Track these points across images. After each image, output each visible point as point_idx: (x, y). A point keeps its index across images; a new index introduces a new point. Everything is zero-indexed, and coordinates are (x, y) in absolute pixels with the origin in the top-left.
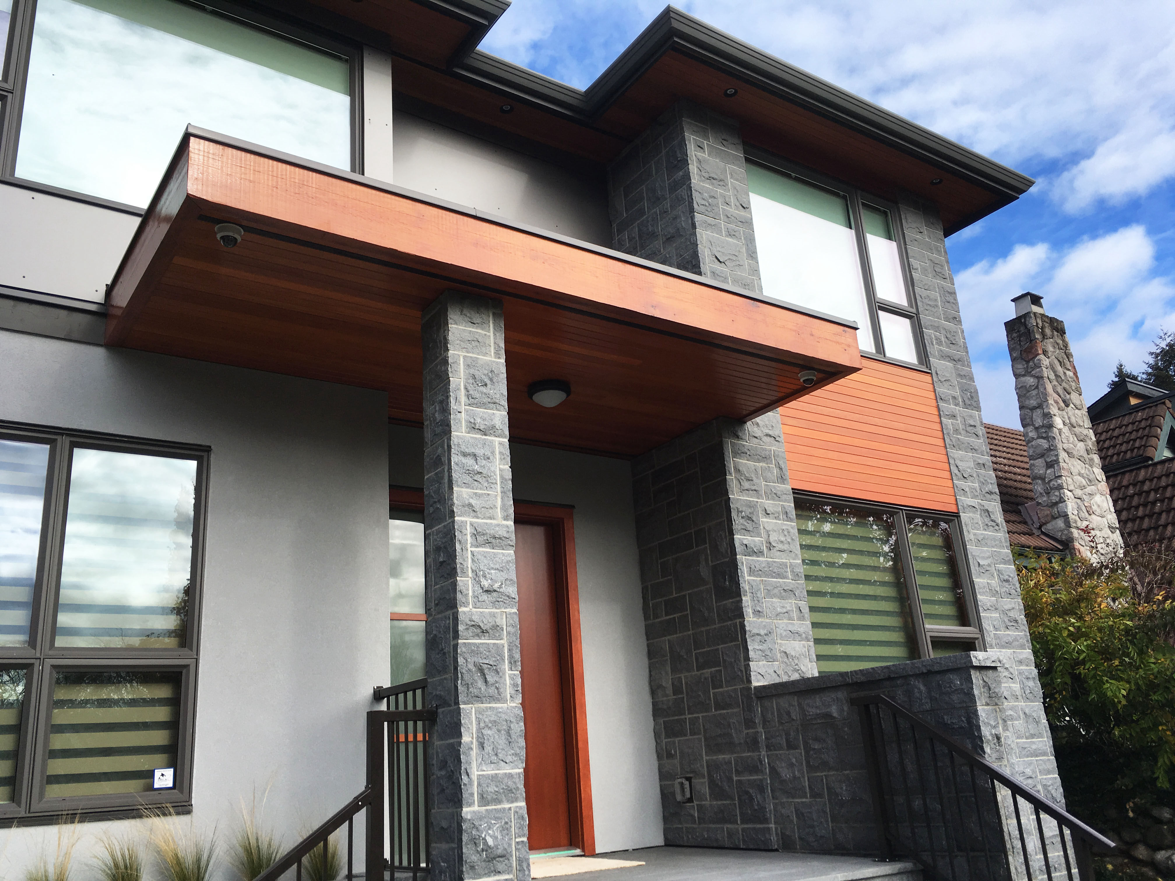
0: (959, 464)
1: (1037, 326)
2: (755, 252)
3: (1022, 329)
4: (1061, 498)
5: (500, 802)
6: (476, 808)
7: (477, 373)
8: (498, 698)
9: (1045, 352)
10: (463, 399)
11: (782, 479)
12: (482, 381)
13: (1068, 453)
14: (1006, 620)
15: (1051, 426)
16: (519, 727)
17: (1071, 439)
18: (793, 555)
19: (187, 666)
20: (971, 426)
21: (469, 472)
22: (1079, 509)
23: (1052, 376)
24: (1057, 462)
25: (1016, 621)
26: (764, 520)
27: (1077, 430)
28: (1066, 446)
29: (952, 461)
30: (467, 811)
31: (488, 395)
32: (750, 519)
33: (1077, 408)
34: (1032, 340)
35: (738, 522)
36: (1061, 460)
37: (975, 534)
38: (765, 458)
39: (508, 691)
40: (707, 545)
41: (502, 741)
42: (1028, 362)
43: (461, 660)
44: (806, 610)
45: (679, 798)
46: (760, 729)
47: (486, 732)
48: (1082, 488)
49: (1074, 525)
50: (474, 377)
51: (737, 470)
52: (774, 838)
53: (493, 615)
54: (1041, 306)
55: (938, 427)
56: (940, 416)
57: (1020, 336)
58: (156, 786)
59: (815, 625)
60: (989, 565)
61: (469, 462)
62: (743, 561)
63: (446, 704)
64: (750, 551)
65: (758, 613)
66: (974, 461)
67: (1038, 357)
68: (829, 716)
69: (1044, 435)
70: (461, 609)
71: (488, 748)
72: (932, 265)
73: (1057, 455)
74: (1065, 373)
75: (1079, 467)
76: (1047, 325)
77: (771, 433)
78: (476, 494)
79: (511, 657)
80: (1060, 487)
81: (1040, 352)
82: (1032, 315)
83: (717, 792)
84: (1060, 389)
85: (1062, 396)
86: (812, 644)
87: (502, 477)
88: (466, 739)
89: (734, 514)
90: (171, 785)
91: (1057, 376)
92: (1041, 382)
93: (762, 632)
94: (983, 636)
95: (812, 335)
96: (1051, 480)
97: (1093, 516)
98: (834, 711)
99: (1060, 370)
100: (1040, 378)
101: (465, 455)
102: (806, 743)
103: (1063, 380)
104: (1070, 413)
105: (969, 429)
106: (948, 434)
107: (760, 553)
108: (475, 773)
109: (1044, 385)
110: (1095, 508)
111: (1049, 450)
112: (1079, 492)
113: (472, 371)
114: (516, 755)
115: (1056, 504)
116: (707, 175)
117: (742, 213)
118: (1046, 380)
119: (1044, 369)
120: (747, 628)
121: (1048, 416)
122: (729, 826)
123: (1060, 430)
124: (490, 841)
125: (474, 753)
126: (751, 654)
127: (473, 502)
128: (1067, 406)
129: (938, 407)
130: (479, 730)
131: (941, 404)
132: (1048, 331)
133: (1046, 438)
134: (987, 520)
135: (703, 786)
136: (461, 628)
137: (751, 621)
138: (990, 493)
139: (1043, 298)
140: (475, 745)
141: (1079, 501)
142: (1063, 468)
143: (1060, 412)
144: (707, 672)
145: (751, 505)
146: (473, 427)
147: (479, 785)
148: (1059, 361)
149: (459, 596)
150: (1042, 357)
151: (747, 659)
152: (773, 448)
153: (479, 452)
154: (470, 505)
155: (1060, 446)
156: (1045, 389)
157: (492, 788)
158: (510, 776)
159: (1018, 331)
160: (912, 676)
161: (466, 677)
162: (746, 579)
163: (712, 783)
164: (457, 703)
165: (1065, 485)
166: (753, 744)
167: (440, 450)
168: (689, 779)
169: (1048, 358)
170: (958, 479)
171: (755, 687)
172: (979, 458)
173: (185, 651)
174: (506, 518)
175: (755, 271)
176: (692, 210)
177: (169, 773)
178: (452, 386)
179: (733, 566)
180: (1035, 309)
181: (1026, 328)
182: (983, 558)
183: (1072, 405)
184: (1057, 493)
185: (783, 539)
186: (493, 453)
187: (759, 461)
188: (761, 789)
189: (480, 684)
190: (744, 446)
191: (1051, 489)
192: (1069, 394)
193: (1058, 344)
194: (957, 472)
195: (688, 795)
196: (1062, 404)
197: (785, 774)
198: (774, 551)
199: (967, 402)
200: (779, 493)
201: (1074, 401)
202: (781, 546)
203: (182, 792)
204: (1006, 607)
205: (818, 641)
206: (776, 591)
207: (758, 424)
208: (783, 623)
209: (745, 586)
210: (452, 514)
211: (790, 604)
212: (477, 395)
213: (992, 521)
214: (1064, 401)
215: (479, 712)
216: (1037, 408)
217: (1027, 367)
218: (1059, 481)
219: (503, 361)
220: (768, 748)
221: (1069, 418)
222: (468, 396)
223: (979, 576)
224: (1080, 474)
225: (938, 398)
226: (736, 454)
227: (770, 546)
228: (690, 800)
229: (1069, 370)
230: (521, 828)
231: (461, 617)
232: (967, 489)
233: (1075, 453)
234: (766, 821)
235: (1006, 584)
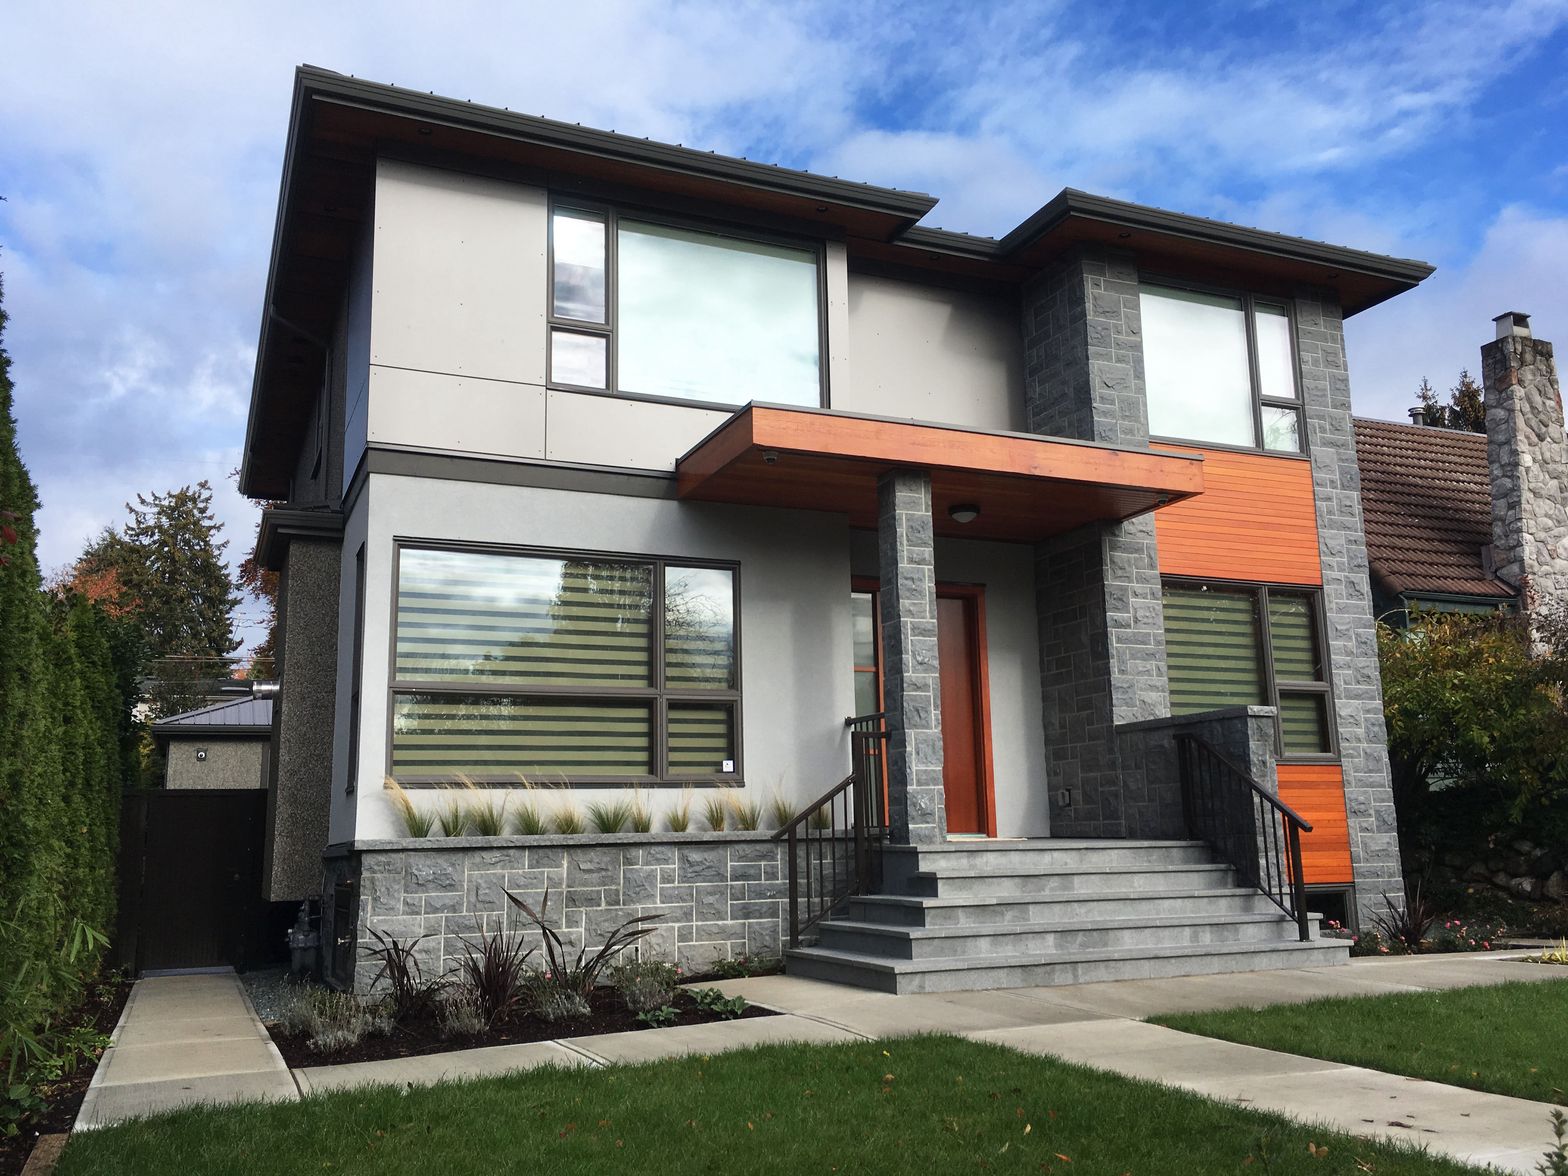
0: (1328, 541)
1: (1515, 352)
2: (1143, 373)
3: (1499, 356)
4: (1519, 541)
5: (928, 785)
6: (915, 787)
7: (914, 525)
8: (928, 727)
9: (1520, 382)
10: (905, 542)
11: (1152, 566)
12: (917, 529)
13: (1534, 493)
14: (1359, 677)
15: (1517, 464)
16: (940, 744)
17: (1542, 477)
18: (1156, 627)
19: (736, 701)
20: (1347, 506)
21: (909, 590)
22: (1539, 553)
23: (1527, 408)
24: (1519, 503)
25: (1369, 677)
26: (1132, 600)
27: (1551, 467)
28: (1532, 486)
29: (1321, 540)
30: (910, 788)
31: (921, 539)
32: (1121, 600)
33: (1555, 442)
34: (1507, 368)
35: (1110, 602)
37: (1337, 603)
38: (1138, 550)
39: (933, 723)
40: (1088, 619)
41: (929, 751)
43: (905, 704)
44: (1164, 669)
46: (1118, 755)
47: (920, 745)
48: (1547, 530)
50: (912, 527)
51: (1112, 562)
52: (1123, 830)
53: (924, 678)
54: (1527, 326)
55: (1311, 510)
57: (1495, 363)
58: (724, 770)
59: (1171, 680)
60: (1348, 630)
61: (909, 583)
62: (1113, 633)
63: (896, 729)
64: (1118, 624)
65: (1122, 672)
66: (1346, 538)
67: (1511, 388)
69: (1509, 474)
70: (905, 674)
71: (921, 755)
73: (1519, 496)
75: (1547, 508)
76: (1528, 349)
77: (1144, 529)
78: (914, 603)
80: (1519, 531)
81: (1514, 381)
82: (1510, 340)
83: (1088, 798)
84: (1534, 422)
85: (1536, 430)
86: (1167, 694)
87: (929, 592)
88: (908, 749)
89: (1107, 597)
90: (732, 770)
91: (1533, 408)
92: (1512, 415)
93: (1125, 686)
94: (1332, 689)
96: (1511, 523)
97: (1558, 561)
100: (1511, 411)
101: (906, 579)
102: (1147, 765)
104: (1545, 449)
105: (1344, 509)
106: (1321, 516)
107: (1129, 626)
108: (914, 768)
112: (1542, 535)
113: (911, 523)
114: (937, 759)
115: (1514, 547)
116: (1101, 310)
117: (1133, 338)
119: (1516, 401)
120: (1112, 683)
121: (1515, 453)
122: (1095, 822)
123: (1528, 470)
124: (923, 806)
125: (914, 756)
126: (1114, 702)
127: (911, 608)
128: (1541, 438)
129: (1314, 492)
130: (916, 744)
131: (1317, 488)
132: (1528, 357)
133: (1511, 477)
134: (1351, 591)
135: (1078, 794)
136: (905, 685)
137: (1116, 678)
138: (1359, 566)
139: (1529, 316)
140: (914, 753)
141: (1540, 545)
142: (1525, 510)
143: (1531, 448)
144: (1084, 713)
145: (1124, 589)
146: (911, 561)
147: (916, 774)
149: (903, 666)
150: (1516, 387)
151: (1111, 705)
152: (1145, 542)
153: (915, 576)
154: (910, 611)
155: (1524, 486)
156: (1515, 423)
157: (924, 777)
158: (934, 771)
159: (1495, 357)
161: (909, 715)
162: (1114, 644)
163: (1084, 793)
164: (903, 728)
165: (1525, 529)
166: (1112, 765)
167: (890, 575)
168: (1069, 790)
169: (1525, 387)
170: (1326, 555)
171: (1117, 726)
172: (1351, 535)
173: (734, 692)
174: (932, 618)
175: (1142, 390)
176: (1086, 344)
177: (731, 763)
178: (898, 534)
179: (1105, 635)
182: (1343, 624)
183: (1549, 439)
184: (1515, 537)
185: (1148, 614)
186: (924, 576)
187: (1132, 553)
188: (1116, 795)
189: (917, 718)
190: (1120, 541)
191: (1511, 531)
192: (1546, 426)
193: (1540, 370)
194: (1325, 549)
195: (1067, 801)
196: (1535, 439)
197: (1133, 786)
198: (1139, 624)
199: (1346, 483)
200: (1148, 578)
201: (1552, 435)
202: (1146, 620)
203: (738, 774)
204: (1360, 666)
205: (1172, 692)
206: (1139, 655)
207: (1133, 523)
208: (1143, 678)
209: (1113, 651)
210: (899, 617)
211: (1152, 665)
212: (914, 539)
213: (1358, 591)
214: (1538, 436)
215: (916, 734)
216: (1505, 443)
217: (1500, 398)
218: (1519, 524)
219: (930, 514)
220: (1123, 769)
221: (1542, 454)
222: (908, 540)
223: (1336, 639)
224: (1546, 515)
225: (1315, 483)
226: (1113, 548)
227: (1136, 620)
228: (1069, 805)
230: (941, 799)
231: (905, 679)
232: (1335, 565)
233: (1543, 492)
234: (1118, 818)
235: (1364, 646)
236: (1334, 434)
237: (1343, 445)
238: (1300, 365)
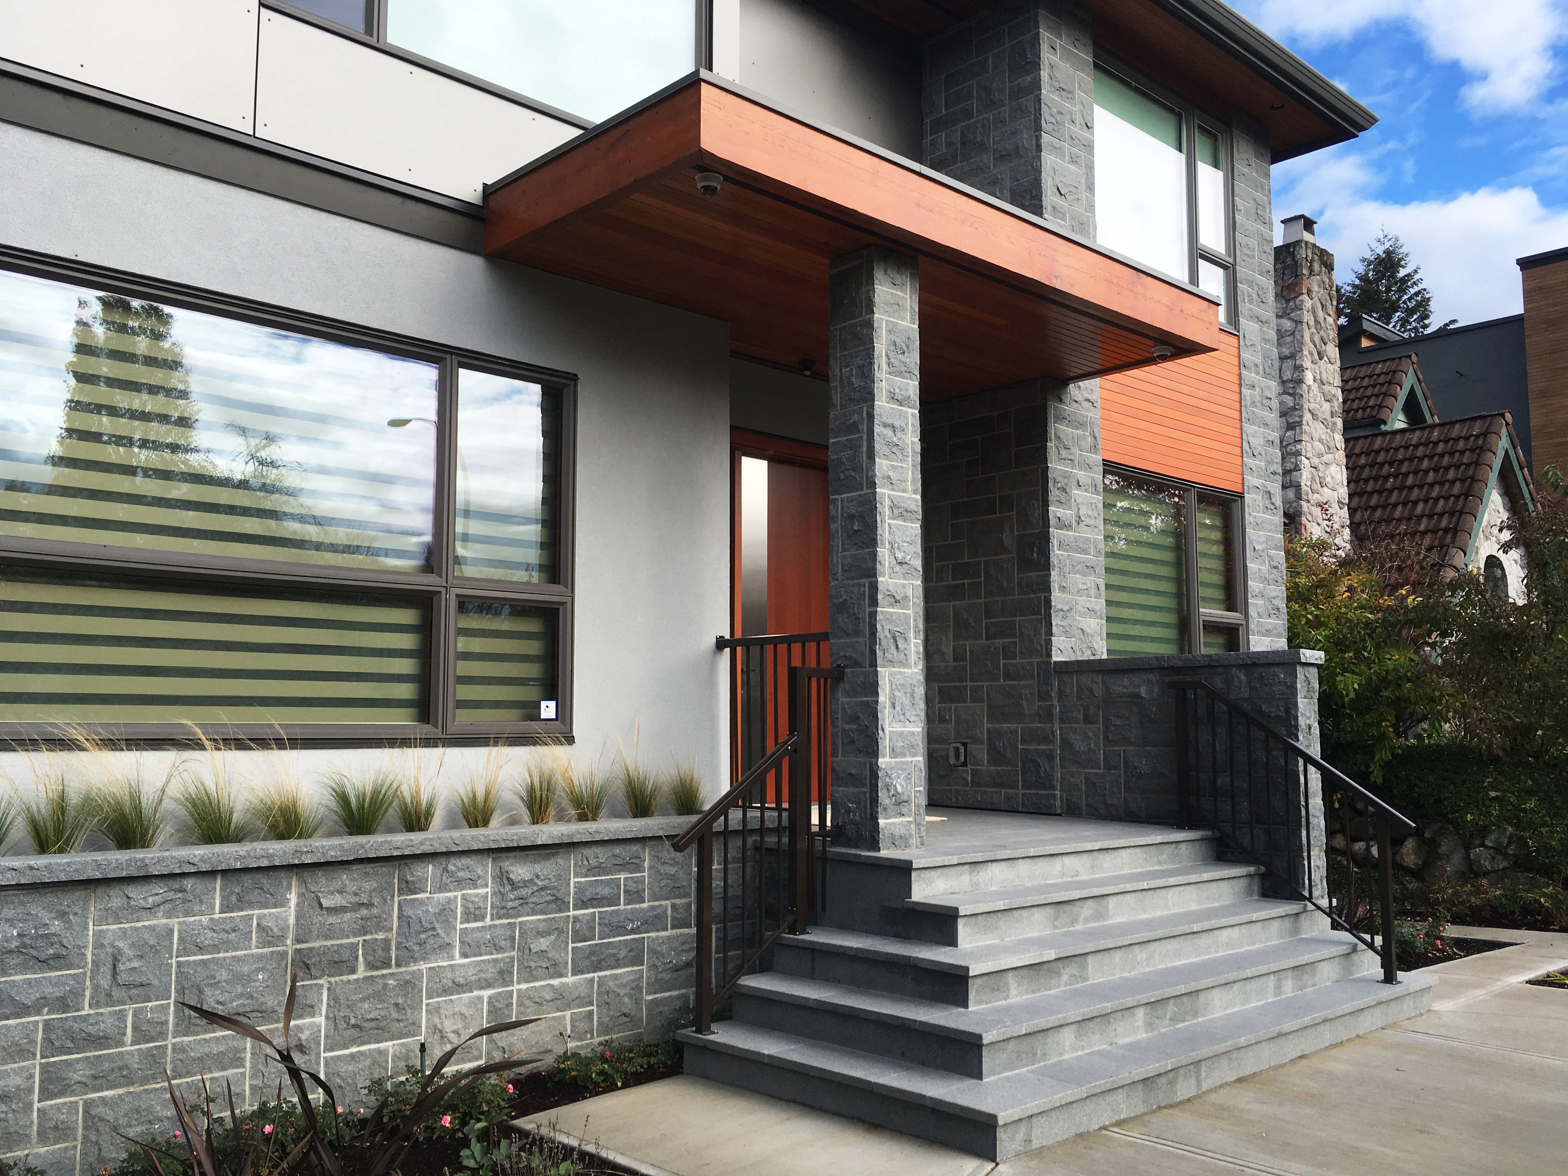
0: (1251, 440)
1: (1306, 258)
2: (1093, 184)
3: (1289, 261)
4: (1297, 465)
5: (904, 755)
6: (887, 759)
7: (898, 341)
8: (905, 664)
9: (1309, 292)
10: (884, 366)
11: (1095, 449)
12: (901, 349)
13: (1313, 414)
14: (1270, 608)
15: (1300, 381)
16: (921, 691)
17: (1319, 399)
18: (1097, 530)
19: (563, 603)
20: (1267, 398)
21: (888, 444)
22: (1313, 478)
23: (1312, 323)
24: (1300, 424)
25: (1278, 609)
26: (1076, 493)
27: (1326, 388)
28: (1312, 406)
29: (1244, 437)
30: (882, 762)
31: (905, 364)
32: (1064, 490)
33: (1330, 362)
34: (1297, 275)
35: (1054, 494)
36: (1304, 422)
37: (1255, 517)
38: (1082, 425)
39: (913, 658)
40: (1015, 513)
41: (907, 702)
42: (1288, 301)
43: (879, 627)
44: (1102, 588)
45: (952, 761)
46: (1055, 702)
47: (897, 693)
48: (1320, 455)
49: (1305, 497)
50: (895, 344)
51: (1058, 438)
52: (1058, 803)
53: (904, 586)
54: (1312, 233)
55: (1236, 397)
56: (1240, 385)
57: (1284, 269)
58: (542, 717)
59: (1109, 603)
60: (1263, 551)
61: (888, 432)
62: (1055, 533)
63: (857, 664)
64: (1064, 525)
65: (1063, 588)
66: (1265, 437)
67: (1301, 298)
68: (1138, 696)
69: (1291, 391)
70: (880, 579)
71: (898, 708)
72: (1255, 206)
73: (1301, 416)
74: (1325, 319)
75: (1320, 432)
76: (1316, 258)
77: (1090, 397)
78: (892, 465)
79: (916, 626)
80: (1298, 453)
81: (1305, 291)
82: (1303, 245)
83: (998, 758)
84: (1317, 339)
85: (1318, 347)
86: (1104, 622)
87: (913, 450)
88: (881, 699)
89: (1051, 485)
90: (554, 717)
91: (1317, 322)
92: (1299, 328)
93: (1066, 608)
94: (1247, 622)
95: (1182, 311)
96: (1289, 444)
97: (1325, 488)
98: (1143, 692)
99: (1321, 314)
100: (1298, 322)
101: (885, 425)
102: (1106, 719)
103: (1321, 328)
104: (1323, 368)
105: (1265, 401)
106: (1246, 406)
107: (1068, 527)
108: (887, 729)
109: (1302, 331)
110: (1328, 479)
111: (1294, 409)
112: (1315, 461)
113: (893, 338)
114: (918, 715)
115: (1291, 471)
116: (1057, 85)
117: (1085, 134)
118: (1305, 326)
119: (1305, 312)
120: (1053, 604)
121: (1299, 369)
122: (1008, 790)
123: (1309, 387)
124: (899, 790)
125: (887, 711)
126: (1054, 629)
127: (891, 474)
128: (1321, 359)
129: (1240, 375)
130: (892, 690)
131: (1244, 372)
132: (1316, 266)
133: (1292, 395)
134: (1267, 502)
135: (981, 752)
136: (880, 596)
137: (1057, 597)
138: (1274, 473)
139: (1315, 223)
140: (888, 705)
141: (1314, 470)
142: (1305, 432)
143: (1313, 366)
144: (999, 642)
145: (1066, 476)
146: (892, 398)
147: (890, 739)
148: (1322, 304)
149: (878, 566)
150: (1305, 297)
151: (1050, 633)
152: (1090, 414)
153: (897, 424)
154: (889, 477)
155: (1306, 406)
156: (1302, 336)
157: (900, 744)
158: (913, 733)
159: (1284, 262)
160: (1233, 666)
161: (883, 642)
162: (1057, 553)
163: (993, 750)
164: (874, 664)
165: (1303, 451)
166: (1048, 715)
167: (856, 417)
168: (965, 745)
169: (1312, 299)
170: (1248, 457)
171: (1055, 662)
172: (1269, 434)
173: (559, 588)
174: (915, 493)
175: (1091, 207)
176: (1038, 128)
177: (552, 704)
178: (876, 353)
179: (1045, 539)
180: (1307, 236)
181: (1294, 259)
182: (1259, 543)
183: (1326, 358)
184: (1293, 460)
185: (1090, 513)
186: (907, 424)
187: (1077, 428)
188: (1050, 757)
189: (893, 649)
190: (1065, 410)
191: (1288, 454)
192: (1325, 344)
193: (1324, 283)
194: (1248, 449)
195: (962, 758)
196: (1316, 357)
197: (1079, 745)
198: (1082, 524)
199: (1267, 370)
200: (1091, 464)
201: (1329, 354)
202: (1088, 521)
203: (563, 722)
204: (1272, 595)
205: (1109, 619)
206: (1079, 567)
207: (1079, 387)
208: (1082, 600)
209: (1054, 560)
210: (873, 485)
211: (1090, 581)
212: (897, 364)
213: (1272, 503)
214: (1319, 353)
215: (891, 675)
216: (1289, 358)
217: (1286, 308)
218: (1298, 447)
219: (916, 326)
220: (1062, 721)
221: (1320, 373)
222: (889, 364)
223: (1253, 561)
224: (1320, 440)
225: (1241, 365)
226: (1059, 419)
227: (1079, 520)
228: (965, 764)
229: (1329, 315)
230: (919, 779)
231: (880, 587)
232: (1254, 469)
233: (1320, 415)
234: (1053, 788)
235: (1274, 571)
236: (1258, 306)
237: (1266, 322)
238: (1234, 213)
